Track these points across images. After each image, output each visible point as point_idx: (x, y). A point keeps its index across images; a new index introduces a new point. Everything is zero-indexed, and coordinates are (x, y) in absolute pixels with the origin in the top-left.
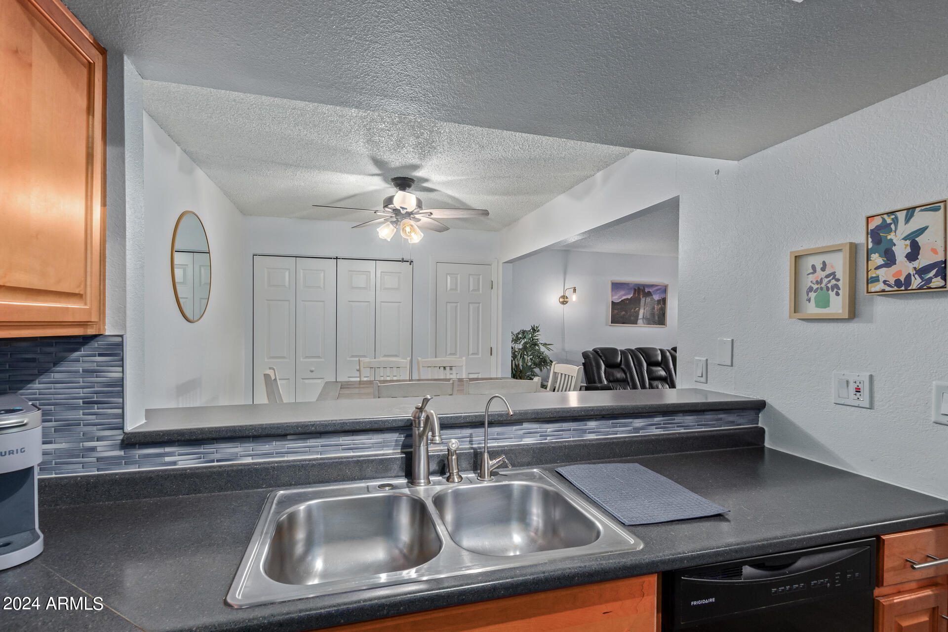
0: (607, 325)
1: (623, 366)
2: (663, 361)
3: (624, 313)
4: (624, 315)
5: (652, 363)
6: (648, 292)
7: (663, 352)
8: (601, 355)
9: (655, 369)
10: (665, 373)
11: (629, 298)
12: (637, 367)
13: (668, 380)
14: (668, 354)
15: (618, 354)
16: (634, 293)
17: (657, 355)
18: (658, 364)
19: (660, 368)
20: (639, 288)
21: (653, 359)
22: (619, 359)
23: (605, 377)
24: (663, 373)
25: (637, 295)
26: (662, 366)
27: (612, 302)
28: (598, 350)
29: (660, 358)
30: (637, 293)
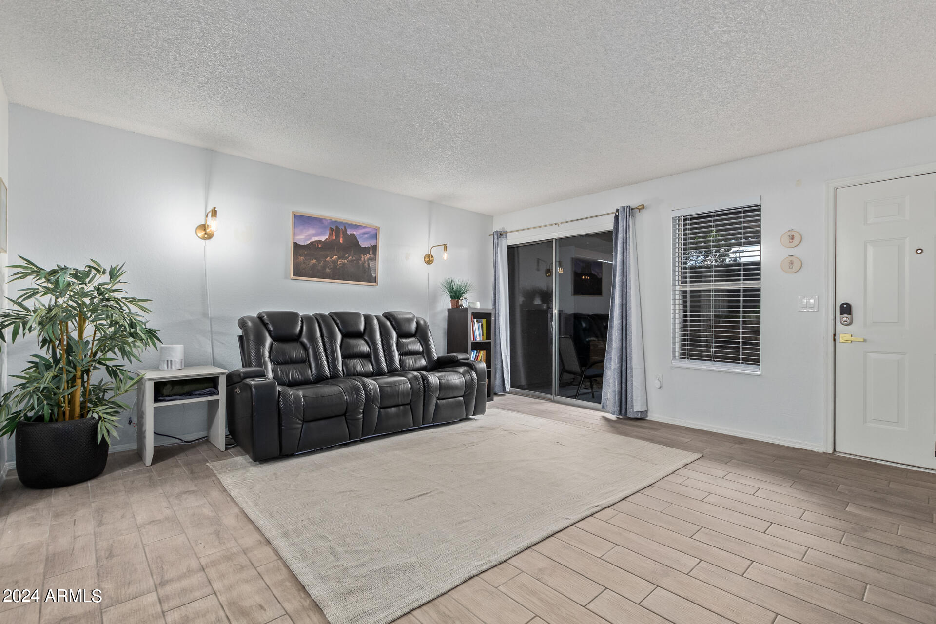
0: (286, 278)
1: (305, 340)
2: (367, 331)
3: (314, 261)
4: (314, 265)
5: (350, 334)
6: (351, 234)
7: (368, 319)
8: (267, 321)
9: (353, 342)
10: (367, 347)
11: (323, 240)
12: (327, 341)
13: (373, 357)
14: (376, 322)
15: (298, 322)
16: (331, 235)
17: (357, 324)
18: (359, 335)
19: (363, 342)
20: (337, 227)
21: (351, 329)
22: (299, 328)
23: (270, 357)
24: (365, 348)
25: (334, 238)
26: (366, 338)
27: (295, 244)
28: (264, 315)
29: (362, 327)
30: (334, 234)
